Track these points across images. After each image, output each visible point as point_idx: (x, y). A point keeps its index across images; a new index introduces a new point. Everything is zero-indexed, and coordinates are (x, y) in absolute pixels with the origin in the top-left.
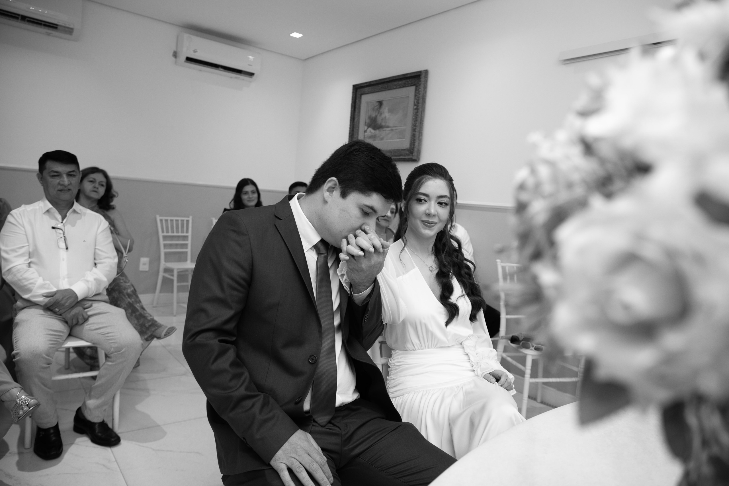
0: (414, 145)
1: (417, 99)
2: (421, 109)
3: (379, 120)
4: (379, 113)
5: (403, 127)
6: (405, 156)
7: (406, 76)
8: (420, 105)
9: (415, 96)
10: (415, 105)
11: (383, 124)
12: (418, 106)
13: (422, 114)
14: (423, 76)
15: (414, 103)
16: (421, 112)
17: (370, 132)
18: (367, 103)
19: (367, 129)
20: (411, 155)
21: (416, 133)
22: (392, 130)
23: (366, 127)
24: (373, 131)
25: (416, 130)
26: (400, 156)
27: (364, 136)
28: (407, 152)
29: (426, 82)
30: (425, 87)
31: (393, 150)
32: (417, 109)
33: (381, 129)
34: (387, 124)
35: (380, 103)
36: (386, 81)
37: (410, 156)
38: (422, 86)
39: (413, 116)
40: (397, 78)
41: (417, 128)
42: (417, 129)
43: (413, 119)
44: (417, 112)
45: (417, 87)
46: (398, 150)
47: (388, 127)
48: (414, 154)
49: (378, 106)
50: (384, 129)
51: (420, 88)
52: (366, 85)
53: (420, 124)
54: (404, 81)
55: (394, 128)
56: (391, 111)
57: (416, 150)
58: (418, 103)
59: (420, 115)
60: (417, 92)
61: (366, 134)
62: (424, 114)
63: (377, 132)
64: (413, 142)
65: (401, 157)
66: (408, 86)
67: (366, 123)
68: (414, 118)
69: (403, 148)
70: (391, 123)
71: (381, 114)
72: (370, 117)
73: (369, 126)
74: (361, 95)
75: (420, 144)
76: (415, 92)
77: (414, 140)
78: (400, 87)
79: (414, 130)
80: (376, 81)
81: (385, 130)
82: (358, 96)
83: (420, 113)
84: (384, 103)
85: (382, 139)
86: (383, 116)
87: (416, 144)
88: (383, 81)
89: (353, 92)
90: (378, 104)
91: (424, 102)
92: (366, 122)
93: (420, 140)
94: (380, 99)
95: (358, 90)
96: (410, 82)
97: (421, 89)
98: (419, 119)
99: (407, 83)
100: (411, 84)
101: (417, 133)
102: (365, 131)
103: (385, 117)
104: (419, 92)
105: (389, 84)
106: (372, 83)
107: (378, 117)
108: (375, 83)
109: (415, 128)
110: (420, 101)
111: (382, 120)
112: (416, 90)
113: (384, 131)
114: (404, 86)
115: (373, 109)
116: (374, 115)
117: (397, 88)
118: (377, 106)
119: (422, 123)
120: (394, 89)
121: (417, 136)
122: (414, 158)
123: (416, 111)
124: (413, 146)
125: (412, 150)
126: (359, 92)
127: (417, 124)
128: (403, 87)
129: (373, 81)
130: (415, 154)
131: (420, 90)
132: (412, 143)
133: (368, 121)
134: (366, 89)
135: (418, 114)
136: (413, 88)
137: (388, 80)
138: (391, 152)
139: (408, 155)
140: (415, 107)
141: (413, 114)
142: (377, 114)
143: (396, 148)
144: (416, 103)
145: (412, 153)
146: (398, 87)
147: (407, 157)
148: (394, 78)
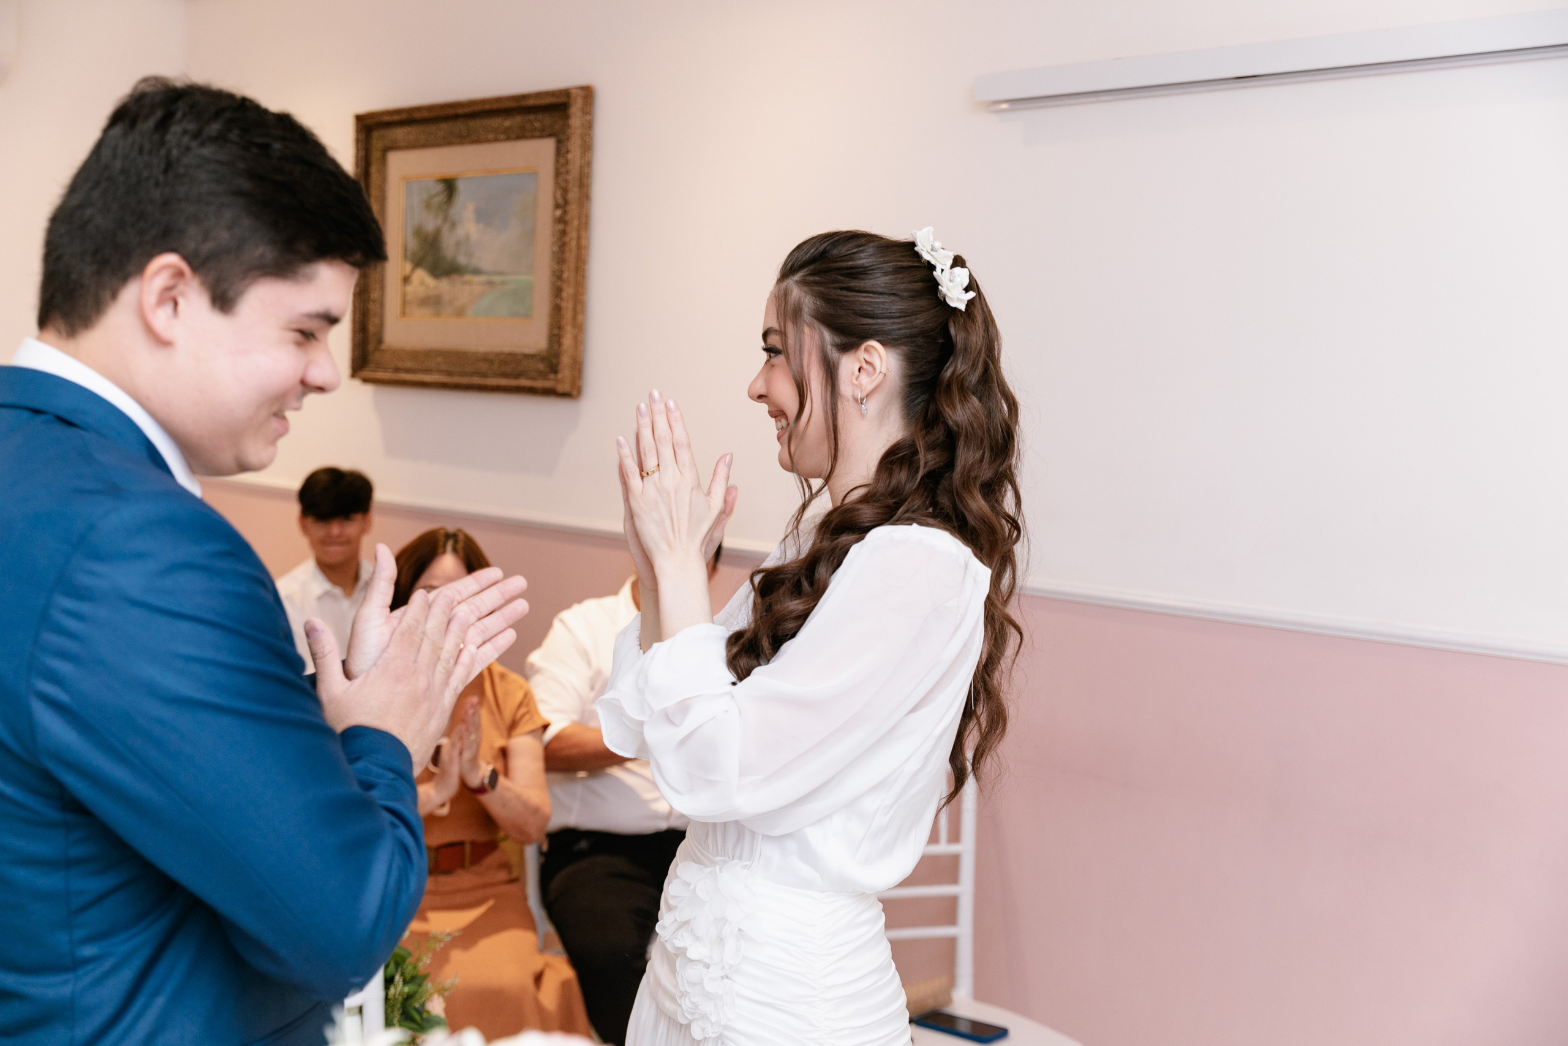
0: (560, 344)
1: (563, 184)
2: (576, 222)
3: (449, 245)
4: (445, 219)
5: (524, 278)
6: (534, 379)
7: (524, 103)
8: (573, 209)
9: (557, 174)
10: (557, 206)
11: (462, 260)
12: (565, 212)
13: (579, 238)
14: (575, 110)
15: (555, 199)
16: (579, 230)
17: (422, 283)
18: (408, 180)
19: (413, 270)
20: (552, 376)
21: (564, 304)
22: (491, 284)
23: (408, 267)
24: (430, 281)
25: (565, 294)
26: (517, 376)
27: (404, 295)
28: (541, 366)
29: (589, 126)
30: (587, 147)
31: (498, 354)
32: (562, 220)
33: (456, 278)
34: (475, 262)
35: (449, 186)
36: (460, 111)
37: (550, 380)
38: (574, 145)
39: (554, 243)
40: (495, 106)
41: (565, 286)
42: (568, 291)
43: (554, 253)
44: (564, 233)
45: (559, 142)
46: (510, 354)
47: (477, 272)
48: (560, 376)
49: (442, 198)
50: (467, 278)
51: (568, 152)
52: (396, 118)
53: (577, 273)
54: (518, 119)
55: (497, 279)
56: (484, 216)
57: (567, 358)
58: (566, 202)
59: (574, 243)
60: (562, 161)
61: (409, 289)
62: (588, 238)
63: (443, 286)
64: (555, 332)
65: (524, 382)
66: (533, 137)
67: (409, 254)
68: (556, 249)
69: (527, 351)
70: (485, 259)
71: (453, 225)
72: (418, 232)
73: (418, 263)
74: (386, 150)
75: (579, 340)
76: (557, 161)
77: (560, 328)
78: (508, 139)
79: (557, 292)
80: (430, 108)
81: (469, 283)
82: (376, 155)
83: (574, 235)
84: (461, 186)
85: (460, 313)
86: (460, 232)
87: (568, 341)
88: (451, 111)
89: (358, 141)
90: (440, 187)
91: (585, 196)
92: (406, 250)
93: (580, 328)
94: (447, 171)
95: (376, 134)
96: (537, 125)
97: (575, 155)
98: (571, 256)
99: (528, 126)
100: (543, 130)
101: (569, 306)
102: (406, 280)
103: (467, 238)
104: (567, 162)
105: (473, 123)
106: (417, 115)
107: (445, 232)
108: (425, 114)
109: (559, 283)
110: (573, 195)
111: (458, 244)
112: (561, 152)
113: (465, 283)
114: (521, 135)
115: (428, 205)
116: (430, 225)
117: (496, 140)
118: (436, 195)
119: (584, 270)
120: (487, 141)
121: (568, 314)
122: (560, 388)
123: (561, 227)
124: (556, 347)
125: (554, 361)
126: (378, 139)
127: (565, 275)
128: (519, 137)
129: (419, 109)
130: (566, 373)
131: (570, 156)
132: (554, 335)
133: (413, 244)
134: (400, 133)
135: (567, 239)
136: (548, 146)
137: (467, 110)
138: (491, 362)
139: (543, 375)
140: (558, 213)
141: (553, 235)
142: (439, 221)
143: (507, 349)
144: (560, 201)
145: (554, 369)
146: (502, 137)
147: (539, 384)
148: (487, 107)
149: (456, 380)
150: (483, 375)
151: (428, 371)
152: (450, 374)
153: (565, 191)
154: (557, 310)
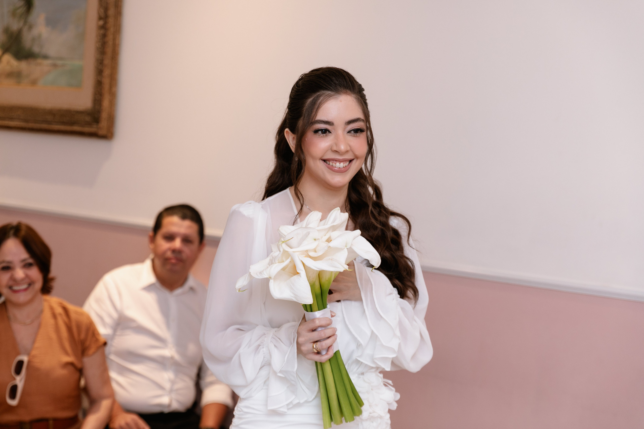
0: (100, 105)
1: (105, 5)
2: (113, 29)
3: (27, 40)
4: (25, 22)
5: (77, 62)
6: (82, 126)
8: (111, 21)
10: (100, 18)
11: (36, 49)
12: (106, 23)
13: (114, 39)
15: (99, 14)
16: (114, 34)
17: (8, 63)
19: (3, 54)
20: (95, 125)
21: (104, 80)
22: (55, 66)
24: (14, 63)
25: (104, 74)
26: (72, 124)
28: (88, 119)
32: (103, 28)
33: (31, 60)
34: (44, 51)
35: (29, 2)
37: (93, 127)
39: (98, 42)
41: (105, 69)
42: (107, 72)
43: (98, 48)
44: (104, 36)
46: (67, 110)
47: (46, 57)
48: (100, 125)
49: (23, 9)
50: (39, 61)
53: (113, 60)
55: (59, 62)
57: (104, 115)
58: (107, 16)
59: (111, 42)
62: (120, 39)
63: (23, 66)
64: (98, 97)
65: (76, 128)
68: (99, 45)
69: (78, 108)
70: (52, 51)
71: (31, 28)
72: (7, 31)
73: (6, 50)
75: (113, 103)
77: (101, 95)
79: (99, 72)
81: (40, 64)
83: (112, 37)
84: (36, 5)
85: (34, 83)
86: (35, 32)
87: (106, 103)
90: (22, 3)
91: (119, 14)
93: (113, 95)
98: (109, 50)
101: (106, 81)
103: (40, 36)
107: (25, 30)
109: (101, 67)
110: (111, 12)
111: (33, 40)
113: (37, 64)
115: (14, 14)
116: (15, 26)
118: (21, 7)
119: (117, 59)
121: (106, 87)
122: (100, 133)
123: (102, 32)
124: (98, 107)
125: (97, 116)
127: (105, 62)
130: (104, 123)
132: (97, 99)
135: (106, 39)
138: (54, 115)
139: (89, 124)
140: (101, 23)
141: (98, 37)
142: (21, 24)
143: (65, 107)
144: (102, 15)
145: (96, 120)
147: (87, 129)
149: (31, 125)
150: (49, 123)
151: (11, 119)
152: (26, 121)
153: (106, 10)
154: (99, 84)
